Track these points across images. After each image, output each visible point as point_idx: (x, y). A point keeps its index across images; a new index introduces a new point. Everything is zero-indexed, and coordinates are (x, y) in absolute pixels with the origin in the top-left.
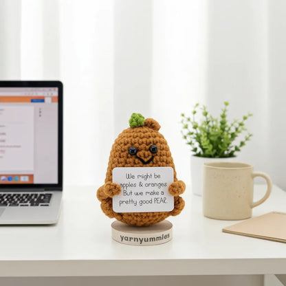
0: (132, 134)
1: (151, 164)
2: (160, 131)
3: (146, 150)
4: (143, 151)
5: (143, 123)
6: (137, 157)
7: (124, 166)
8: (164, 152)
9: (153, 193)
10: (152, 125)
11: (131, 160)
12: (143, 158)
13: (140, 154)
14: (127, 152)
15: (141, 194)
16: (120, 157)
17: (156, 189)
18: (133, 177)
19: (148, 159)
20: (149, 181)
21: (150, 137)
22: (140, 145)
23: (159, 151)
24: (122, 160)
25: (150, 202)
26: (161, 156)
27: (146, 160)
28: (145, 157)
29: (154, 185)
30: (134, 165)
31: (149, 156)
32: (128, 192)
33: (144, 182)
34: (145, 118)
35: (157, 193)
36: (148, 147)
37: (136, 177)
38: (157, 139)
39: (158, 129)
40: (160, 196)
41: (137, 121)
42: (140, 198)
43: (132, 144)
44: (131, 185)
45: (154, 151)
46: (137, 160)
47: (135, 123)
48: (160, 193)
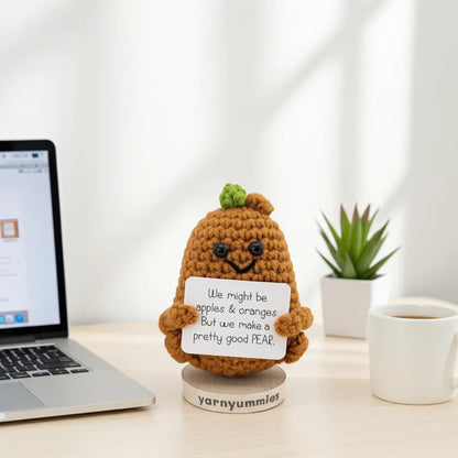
0: (222, 220)
1: (250, 274)
2: (273, 217)
3: (243, 249)
4: (239, 252)
5: (242, 202)
6: (226, 261)
7: (205, 276)
8: (275, 253)
9: (251, 326)
10: (258, 206)
11: (217, 266)
12: (236, 263)
13: (233, 255)
14: (211, 251)
15: (231, 325)
16: (200, 260)
17: (257, 319)
18: (220, 295)
19: (246, 265)
20: (247, 304)
21: (252, 227)
22: (233, 240)
23: (266, 251)
24: (203, 264)
25: (245, 340)
26: (268, 259)
27: (241, 266)
28: (241, 262)
29: (253, 312)
30: (222, 274)
31: (247, 259)
32: (210, 320)
33: (237, 306)
34: (248, 193)
35: (259, 327)
36: (246, 245)
37: (225, 295)
38: (265, 230)
39: (269, 213)
40: (263, 332)
41: (232, 196)
42: (227, 332)
43: (220, 239)
44: (216, 309)
45: (256, 251)
46: (226, 266)
47: (228, 201)
48: (263, 326)
